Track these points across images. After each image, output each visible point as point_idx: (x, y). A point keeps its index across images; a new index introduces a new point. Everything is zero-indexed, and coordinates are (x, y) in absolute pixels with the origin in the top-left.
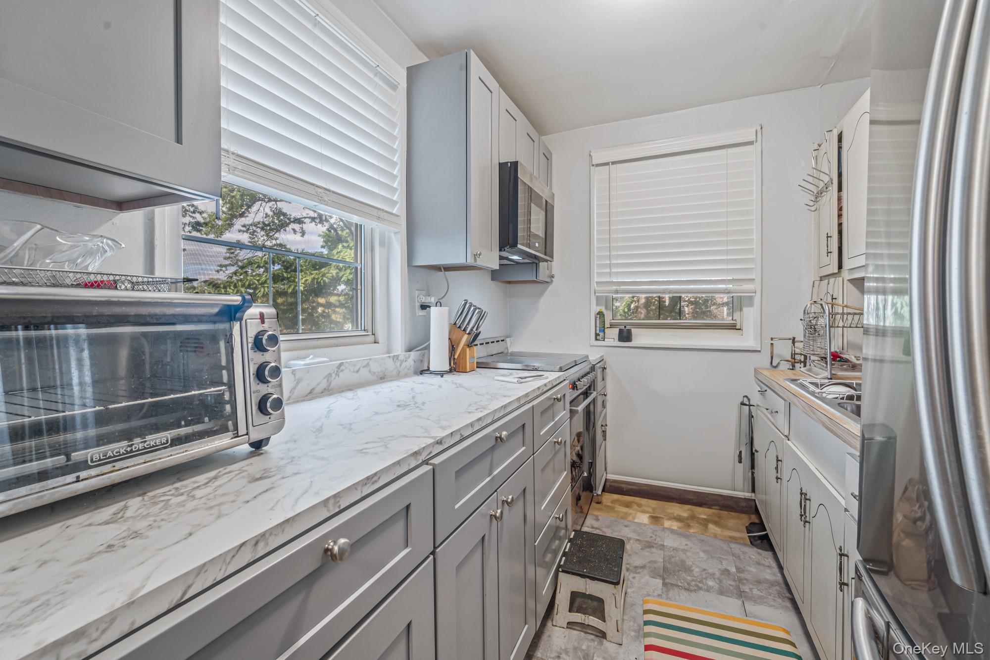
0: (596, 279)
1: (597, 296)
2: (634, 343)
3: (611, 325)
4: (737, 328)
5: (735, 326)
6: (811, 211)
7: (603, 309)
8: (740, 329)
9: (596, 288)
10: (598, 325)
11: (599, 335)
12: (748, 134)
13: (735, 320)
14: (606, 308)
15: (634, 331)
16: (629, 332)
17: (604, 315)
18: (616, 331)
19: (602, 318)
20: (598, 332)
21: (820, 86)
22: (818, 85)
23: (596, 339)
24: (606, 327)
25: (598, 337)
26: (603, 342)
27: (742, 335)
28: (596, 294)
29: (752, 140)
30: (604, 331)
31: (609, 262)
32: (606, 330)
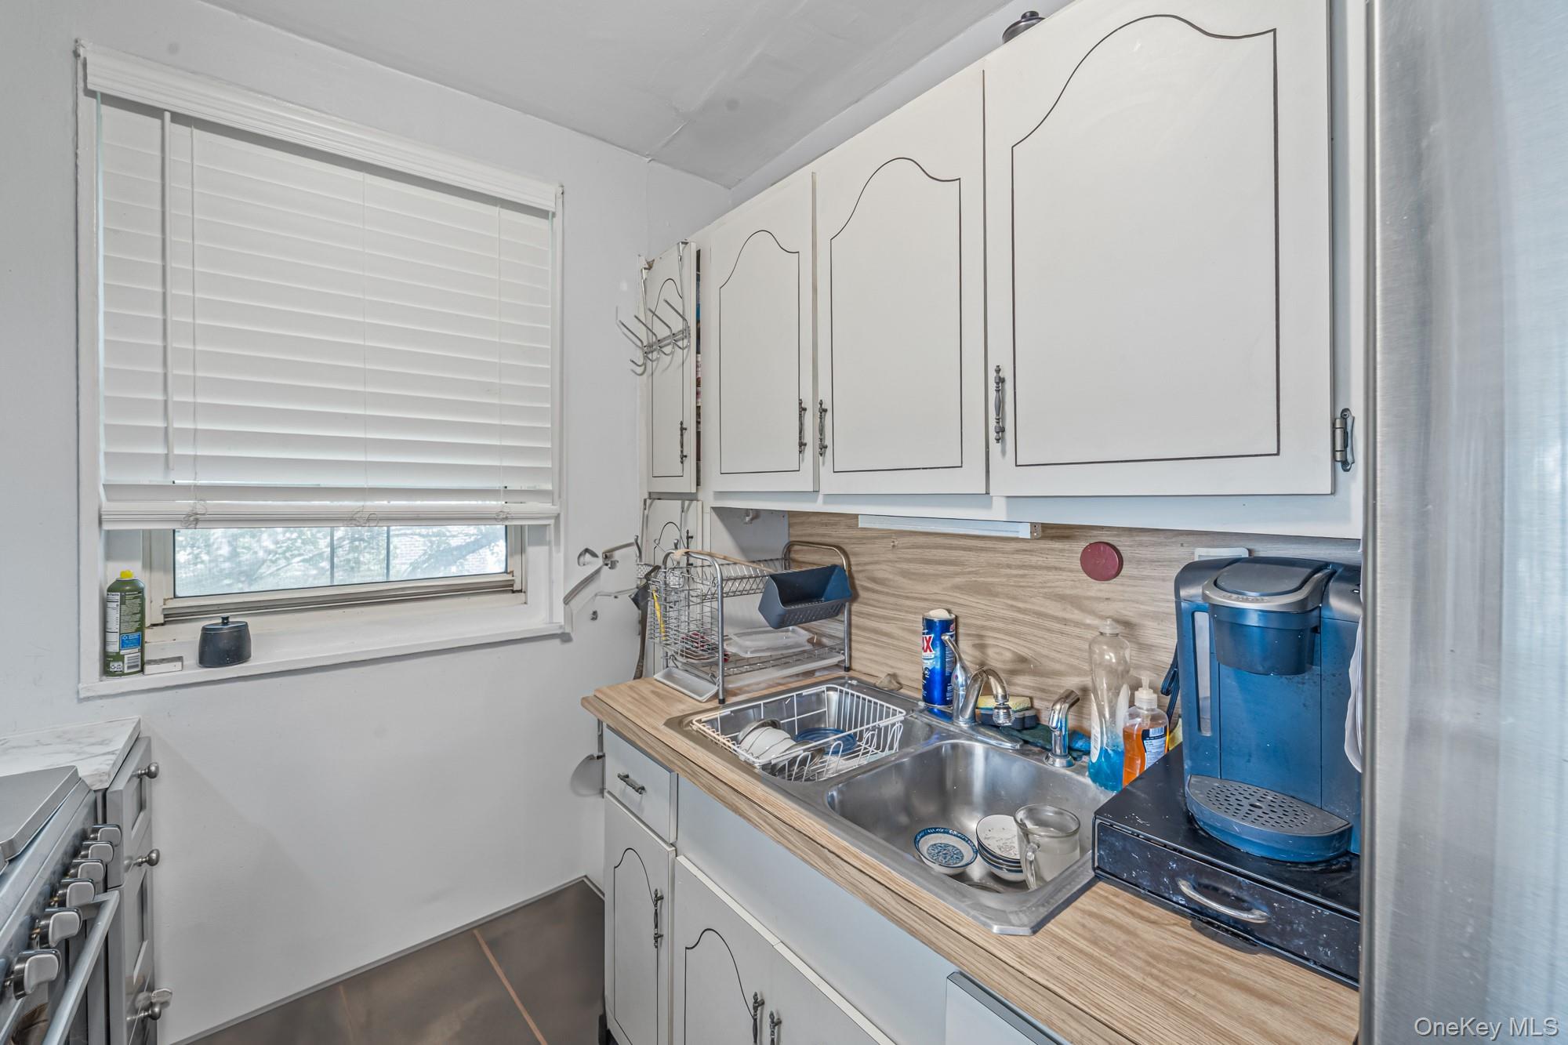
0: (104, 475)
1: (108, 532)
2: (260, 659)
3: (166, 616)
4: (515, 588)
5: (512, 585)
6: (636, 373)
7: (134, 569)
8: (521, 591)
9: (106, 506)
10: (114, 624)
11: (119, 657)
12: (542, 195)
13: (512, 572)
14: (149, 565)
15: (256, 625)
16: (242, 633)
17: (141, 591)
18: (190, 634)
19: (133, 604)
20: (114, 648)
21: (648, 160)
22: (647, 156)
23: (106, 671)
24: (148, 623)
25: (115, 666)
26: (138, 678)
27: (525, 603)
28: (106, 527)
29: (546, 209)
30: (141, 643)
31: (161, 424)
32: (149, 635)
